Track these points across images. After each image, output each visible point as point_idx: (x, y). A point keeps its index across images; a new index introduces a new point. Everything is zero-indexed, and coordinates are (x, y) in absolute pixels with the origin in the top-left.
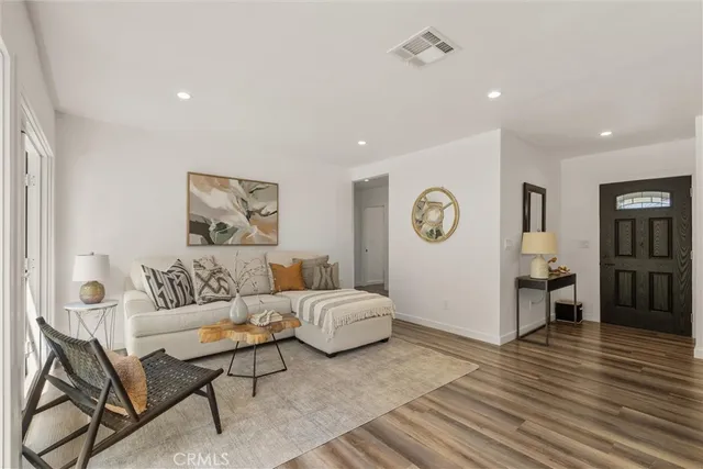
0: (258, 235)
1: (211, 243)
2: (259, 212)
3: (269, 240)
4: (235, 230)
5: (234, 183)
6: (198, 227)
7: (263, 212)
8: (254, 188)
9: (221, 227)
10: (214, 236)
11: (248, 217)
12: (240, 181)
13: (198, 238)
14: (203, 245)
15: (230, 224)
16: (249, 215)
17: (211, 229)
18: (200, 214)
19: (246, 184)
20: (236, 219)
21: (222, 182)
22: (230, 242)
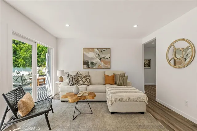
0: (103, 65)
1: (89, 68)
2: (104, 58)
3: (108, 67)
4: (96, 64)
5: (96, 50)
6: (86, 63)
7: (105, 58)
8: (102, 50)
9: (92, 63)
10: (90, 66)
11: (100, 60)
12: (98, 49)
13: (86, 66)
14: (87, 68)
15: (95, 62)
16: (100, 59)
17: (89, 64)
18: (87, 59)
19: (99, 49)
20: (97, 60)
21: (92, 50)
22: (95, 67)
